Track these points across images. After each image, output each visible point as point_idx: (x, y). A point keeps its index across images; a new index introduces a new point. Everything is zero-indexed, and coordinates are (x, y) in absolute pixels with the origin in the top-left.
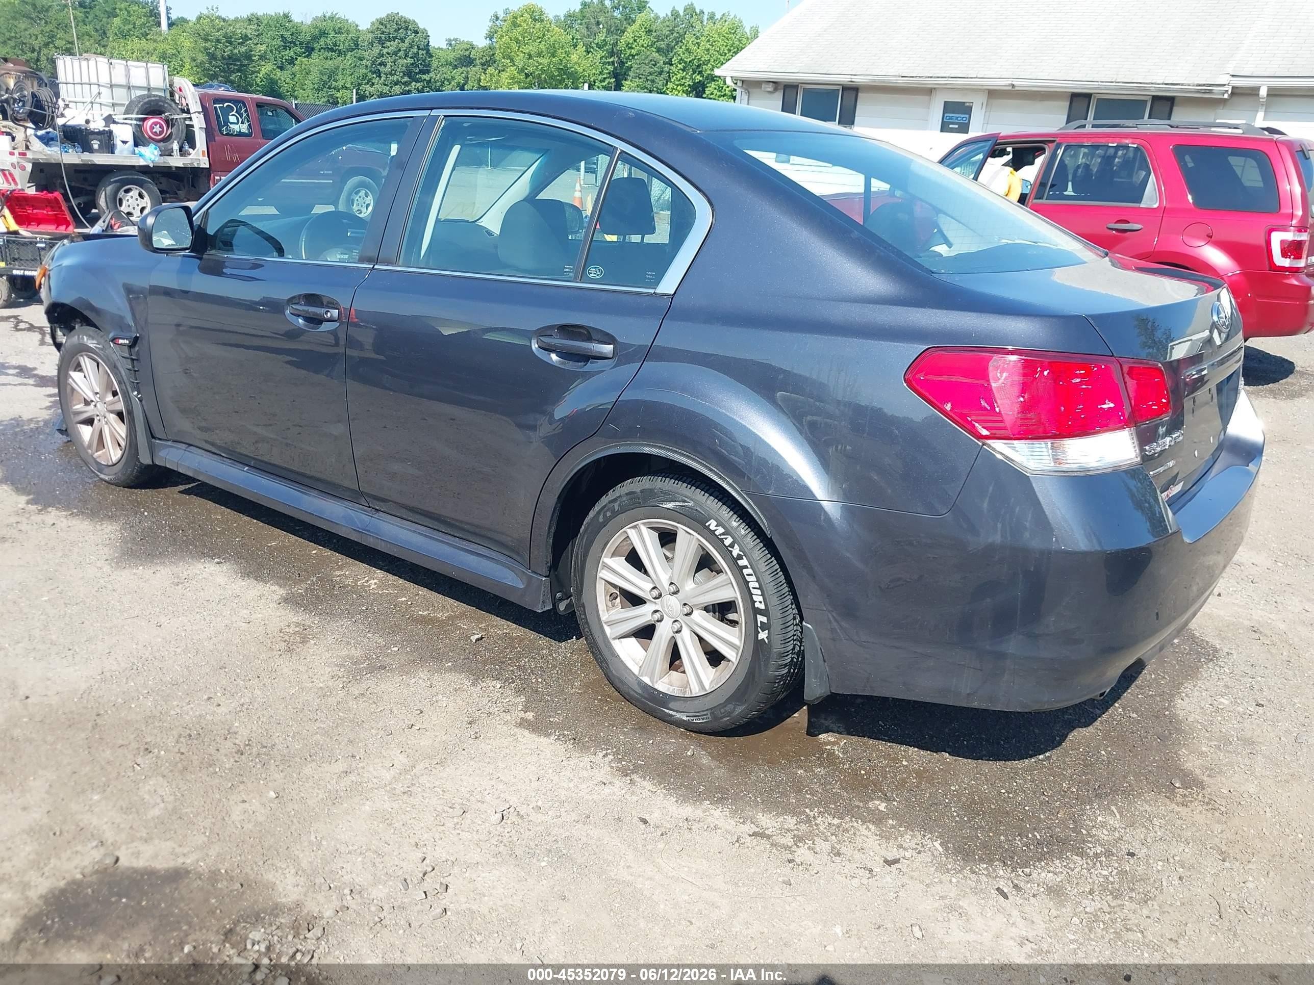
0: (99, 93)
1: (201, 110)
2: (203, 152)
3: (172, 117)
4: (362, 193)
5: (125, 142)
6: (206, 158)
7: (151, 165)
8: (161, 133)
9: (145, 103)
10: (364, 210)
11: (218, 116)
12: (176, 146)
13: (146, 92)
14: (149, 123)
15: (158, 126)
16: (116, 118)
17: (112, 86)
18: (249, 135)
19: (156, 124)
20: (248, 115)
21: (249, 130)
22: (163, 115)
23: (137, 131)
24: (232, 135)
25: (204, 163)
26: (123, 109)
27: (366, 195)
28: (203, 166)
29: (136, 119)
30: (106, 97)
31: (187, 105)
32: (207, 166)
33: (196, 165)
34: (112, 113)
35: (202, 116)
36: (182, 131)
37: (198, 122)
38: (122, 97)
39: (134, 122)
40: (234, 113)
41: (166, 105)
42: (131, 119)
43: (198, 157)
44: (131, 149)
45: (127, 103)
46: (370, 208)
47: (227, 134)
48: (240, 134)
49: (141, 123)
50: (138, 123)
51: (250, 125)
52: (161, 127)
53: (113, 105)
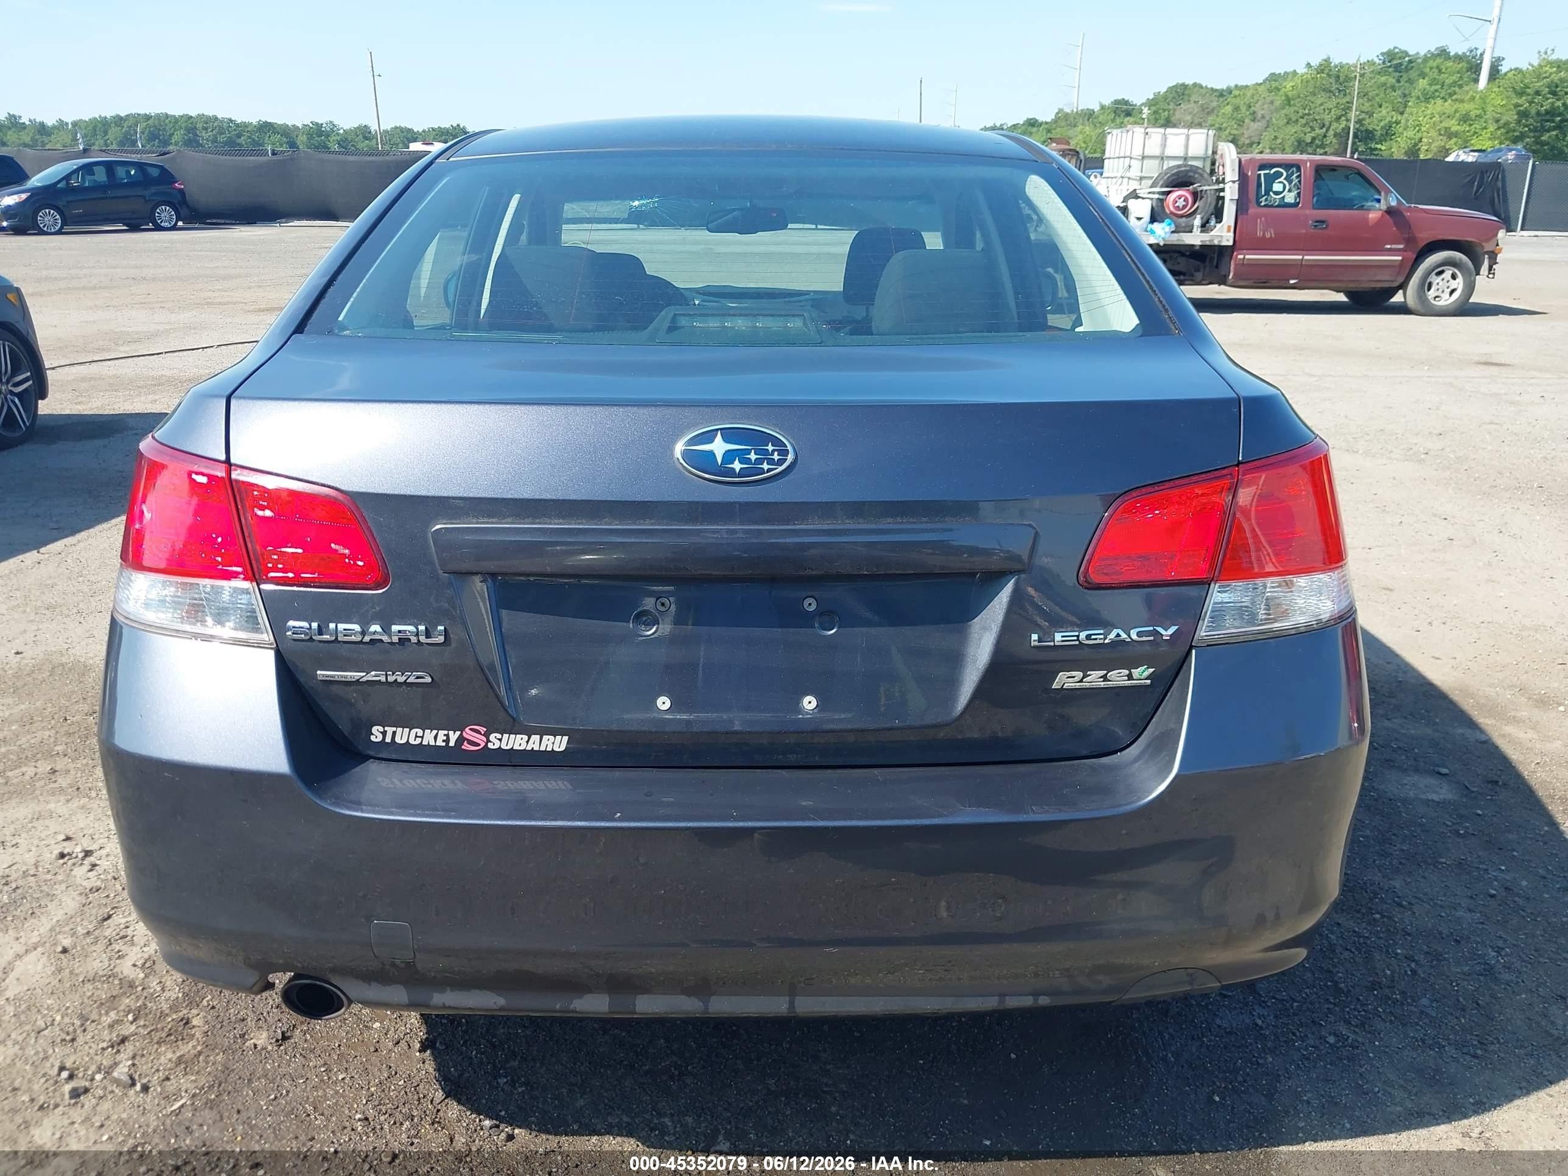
0: (1130, 167)
1: (1237, 179)
2: (1229, 227)
3: (1201, 188)
4: (1447, 275)
5: (1139, 219)
6: (1231, 234)
7: (1162, 244)
8: (1184, 207)
9: (1173, 175)
10: (1446, 295)
11: (1259, 185)
12: (1197, 221)
13: (1181, 163)
14: (1173, 196)
15: (1183, 199)
16: (1141, 193)
17: (1143, 158)
18: (1296, 205)
19: (1180, 197)
20: (1300, 182)
21: (1296, 199)
22: (1191, 187)
23: (1157, 206)
24: (1272, 206)
25: (1227, 240)
26: (1150, 182)
27: (1454, 277)
28: (1225, 243)
29: (1159, 193)
30: (1135, 172)
31: (1224, 174)
32: (1231, 243)
33: (1216, 242)
34: (1137, 187)
35: (1236, 185)
36: (1210, 204)
37: (1231, 193)
38: (1153, 169)
39: (1156, 196)
40: (1281, 179)
41: (1196, 176)
42: (1154, 193)
43: (1223, 234)
44: (1145, 226)
45: (1156, 175)
46: (1456, 295)
47: (1265, 206)
48: (1284, 205)
49: (1164, 197)
50: (1161, 197)
51: (1299, 194)
52: (1186, 200)
53: (1141, 178)
